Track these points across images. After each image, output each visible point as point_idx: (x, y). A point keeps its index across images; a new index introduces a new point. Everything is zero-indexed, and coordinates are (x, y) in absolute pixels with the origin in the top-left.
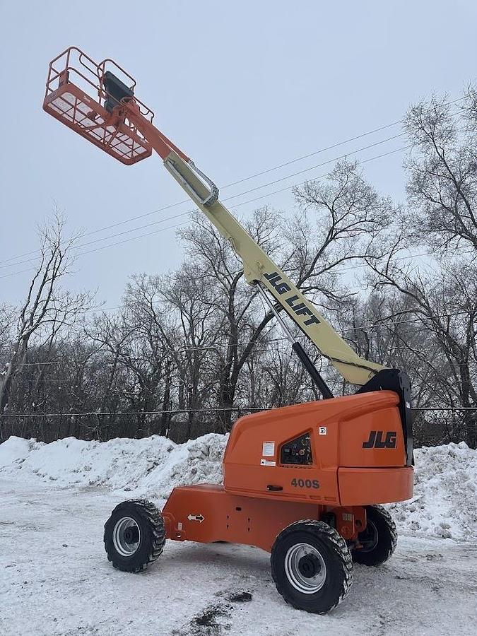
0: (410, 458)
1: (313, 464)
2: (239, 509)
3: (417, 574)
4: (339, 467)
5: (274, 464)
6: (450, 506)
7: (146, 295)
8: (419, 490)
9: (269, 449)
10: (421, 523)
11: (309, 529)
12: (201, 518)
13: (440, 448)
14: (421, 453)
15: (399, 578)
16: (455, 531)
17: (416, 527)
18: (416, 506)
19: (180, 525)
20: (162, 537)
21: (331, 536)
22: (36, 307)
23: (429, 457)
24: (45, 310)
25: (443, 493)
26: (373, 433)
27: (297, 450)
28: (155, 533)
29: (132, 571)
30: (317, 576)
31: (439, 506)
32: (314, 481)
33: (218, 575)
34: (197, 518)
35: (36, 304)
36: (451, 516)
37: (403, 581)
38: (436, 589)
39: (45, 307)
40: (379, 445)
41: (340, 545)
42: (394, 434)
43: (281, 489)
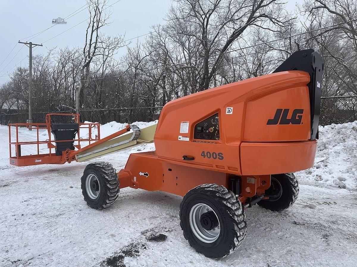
0: (315, 133)
1: (220, 140)
2: (170, 170)
3: (312, 220)
4: (242, 142)
5: (187, 139)
6: (348, 166)
7: (162, 38)
8: (325, 154)
9: (185, 128)
10: (323, 176)
11: (209, 193)
12: (147, 175)
13: (346, 125)
14: (330, 128)
15: (295, 223)
16: (350, 183)
17: (319, 179)
18: (322, 164)
19: (135, 178)
20: (116, 188)
21: (227, 200)
22: (90, 47)
23: (336, 131)
24: (95, 48)
25: (343, 156)
26: (279, 111)
27: (208, 128)
28: (108, 185)
29: (97, 208)
30: (216, 228)
31: (339, 165)
32: (219, 154)
33: (156, 214)
34: (145, 174)
35: (90, 45)
36: (348, 172)
37: (298, 226)
38: (325, 236)
39: (95, 46)
40: (285, 121)
41: (234, 208)
42: (301, 111)
43: (193, 159)
